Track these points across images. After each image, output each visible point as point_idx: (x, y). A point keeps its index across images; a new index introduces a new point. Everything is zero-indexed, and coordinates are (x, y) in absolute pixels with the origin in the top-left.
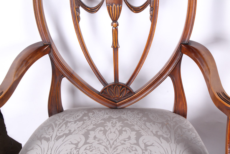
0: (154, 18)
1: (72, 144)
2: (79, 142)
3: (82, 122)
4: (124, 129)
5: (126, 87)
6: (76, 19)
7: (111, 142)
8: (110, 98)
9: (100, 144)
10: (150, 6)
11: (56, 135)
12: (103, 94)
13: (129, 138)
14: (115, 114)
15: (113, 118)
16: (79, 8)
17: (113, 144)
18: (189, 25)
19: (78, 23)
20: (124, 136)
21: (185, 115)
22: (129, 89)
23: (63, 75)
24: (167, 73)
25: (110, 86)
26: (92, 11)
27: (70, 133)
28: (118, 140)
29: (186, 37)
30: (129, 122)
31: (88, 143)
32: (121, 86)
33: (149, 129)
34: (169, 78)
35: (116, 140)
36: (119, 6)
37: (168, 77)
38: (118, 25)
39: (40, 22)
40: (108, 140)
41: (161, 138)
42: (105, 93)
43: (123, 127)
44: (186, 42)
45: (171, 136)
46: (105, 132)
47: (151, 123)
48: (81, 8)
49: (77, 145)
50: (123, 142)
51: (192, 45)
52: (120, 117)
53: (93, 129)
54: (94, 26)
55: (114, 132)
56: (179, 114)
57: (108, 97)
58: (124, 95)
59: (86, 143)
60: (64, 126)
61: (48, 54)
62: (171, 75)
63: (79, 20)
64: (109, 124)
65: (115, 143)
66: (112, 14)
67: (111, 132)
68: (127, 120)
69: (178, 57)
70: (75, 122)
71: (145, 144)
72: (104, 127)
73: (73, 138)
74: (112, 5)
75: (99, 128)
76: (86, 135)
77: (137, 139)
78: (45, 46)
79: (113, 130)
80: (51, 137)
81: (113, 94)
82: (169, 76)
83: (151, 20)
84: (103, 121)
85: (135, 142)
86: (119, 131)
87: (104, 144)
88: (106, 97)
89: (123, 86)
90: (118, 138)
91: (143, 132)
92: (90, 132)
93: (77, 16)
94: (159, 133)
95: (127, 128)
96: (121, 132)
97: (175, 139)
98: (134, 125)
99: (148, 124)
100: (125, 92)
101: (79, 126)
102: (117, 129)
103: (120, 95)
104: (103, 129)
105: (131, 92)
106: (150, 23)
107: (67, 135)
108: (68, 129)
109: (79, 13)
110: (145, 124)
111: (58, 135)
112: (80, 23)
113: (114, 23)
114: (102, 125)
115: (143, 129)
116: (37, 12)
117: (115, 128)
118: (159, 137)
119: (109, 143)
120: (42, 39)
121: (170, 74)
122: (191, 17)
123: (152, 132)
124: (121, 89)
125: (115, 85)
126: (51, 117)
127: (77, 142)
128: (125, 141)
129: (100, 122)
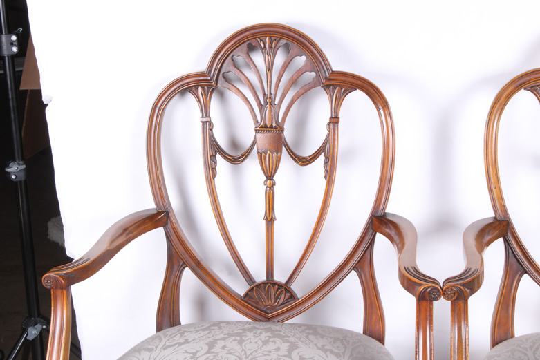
0: (330, 175)
1: (187, 352)
2: (198, 351)
3: (208, 332)
4: (271, 340)
5: (285, 288)
6: (211, 172)
7: (248, 353)
8: (259, 307)
9: (231, 354)
10: (324, 155)
11: (165, 345)
12: (247, 299)
13: (278, 349)
14: (262, 326)
15: (259, 329)
16: (215, 156)
17: (251, 354)
18: (384, 186)
19: (214, 179)
20: (271, 346)
21: (381, 339)
22: (290, 292)
23: (184, 263)
24: (351, 264)
25: (259, 285)
26: (234, 160)
27: (187, 342)
28: (259, 351)
29: (379, 205)
30: (282, 334)
31: (213, 353)
32: (277, 286)
33: (312, 342)
34: (354, 274)
35: (256, 351)
36: (277, 154)
37: (353, 271)
38: (274, 184)
39: (155, 175)
40: (243, 350)
41: (328, 353)
42: (251, 297)
43: (270, 337)
44: (379, 214)
45: (345, 352)
46: (241, 342)
47: (318, 337)
48: (218, 156)
49: (194, 354)
50: (266, 353)
51: (389, 218)
52: (270, 328)
53: (224, 339)
54: (239, 189)
55: (256, 343)
56: (371, 336)
57: (255, 305)
58: (281, 302)
59: (208, 352)
60: (179, 335)
61: (162, 228)
62: (358, 268)
63: (214, 175)
64: (250, 335)
65: (254, 353)
66: (266, 167)
67: (250, 342)
68: (281, 331)
69: (368, 238)
70: (197, 331)
71: (300, 356)
72: (241, 337)
73: (191, 348)
74: (266, 153)
75: (233, 338)
76: (211, 345)
77: (290, 351)
78: (159, 213)
79: (254, 340)
80: (156, 347)
81: (263, 298)
82: (353, 269)
83: (325, 177)
84: (241, 331)
85: (287, 354)
86: (263, 342)
87: (236, 354)
88: (252, 304)
89: (280, 285)
90: (260, 348)
91: (300, 344)
92: (218, 341)
93: (212, 169)
94: (326, 347)
95: (276, 339)
96: (265, 343)
97: (351, 355)
98: (289, 337)
99: (312, 337)
100: (283, 296)
101: (201, 335)
102: (261, 339)
103: (275, 302)
104: (238, 338)
105: (293, 296)
106: (324, 183)
107: (180, 344)
108: (185, 338)
109: (216, 163)
110: (307, 337)
111: (167, 344)
112: (216, 179)
113: (268, 181)
114: (238, 334)
115: (302, 341)
116: (151, 160)
117: (258, 338)
118: (325, 351)
119: (245, 353)
120: (156, 203)
121: (355, 267)
122: (386, 174)
123: (316, 345)
124: (277, 291)
125: (267, 283)
126: (160, 332)
127: (195, 351)
128: (270, 352)
129: (236, 331)
